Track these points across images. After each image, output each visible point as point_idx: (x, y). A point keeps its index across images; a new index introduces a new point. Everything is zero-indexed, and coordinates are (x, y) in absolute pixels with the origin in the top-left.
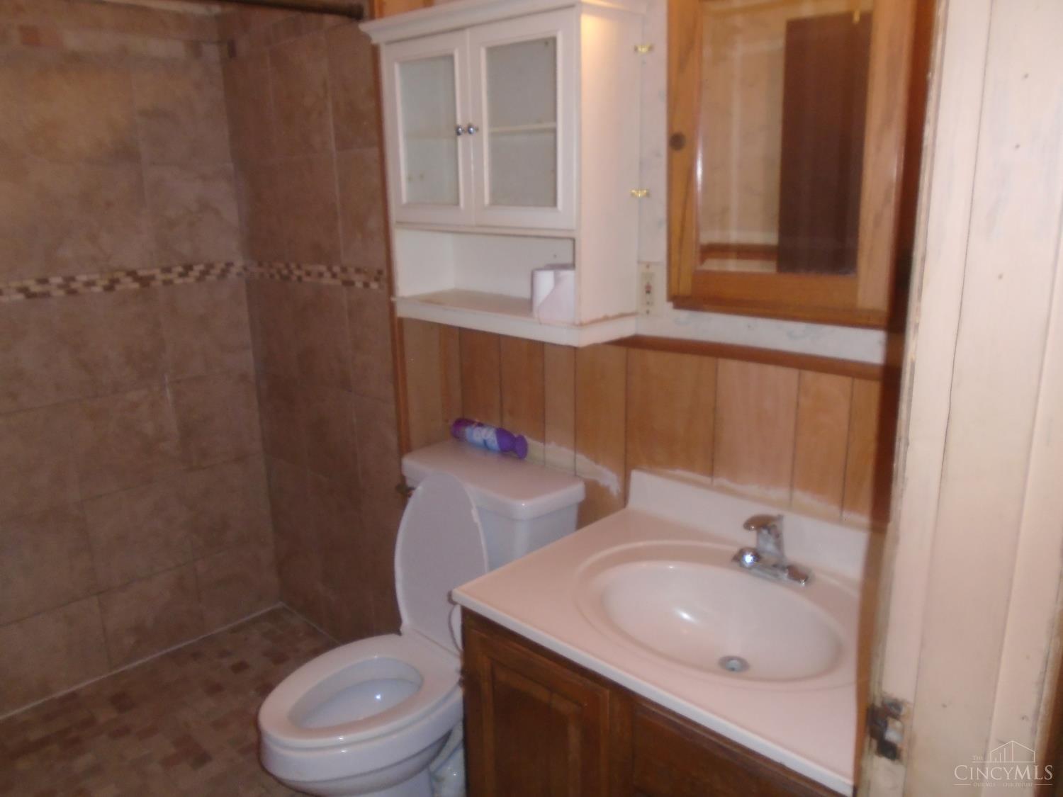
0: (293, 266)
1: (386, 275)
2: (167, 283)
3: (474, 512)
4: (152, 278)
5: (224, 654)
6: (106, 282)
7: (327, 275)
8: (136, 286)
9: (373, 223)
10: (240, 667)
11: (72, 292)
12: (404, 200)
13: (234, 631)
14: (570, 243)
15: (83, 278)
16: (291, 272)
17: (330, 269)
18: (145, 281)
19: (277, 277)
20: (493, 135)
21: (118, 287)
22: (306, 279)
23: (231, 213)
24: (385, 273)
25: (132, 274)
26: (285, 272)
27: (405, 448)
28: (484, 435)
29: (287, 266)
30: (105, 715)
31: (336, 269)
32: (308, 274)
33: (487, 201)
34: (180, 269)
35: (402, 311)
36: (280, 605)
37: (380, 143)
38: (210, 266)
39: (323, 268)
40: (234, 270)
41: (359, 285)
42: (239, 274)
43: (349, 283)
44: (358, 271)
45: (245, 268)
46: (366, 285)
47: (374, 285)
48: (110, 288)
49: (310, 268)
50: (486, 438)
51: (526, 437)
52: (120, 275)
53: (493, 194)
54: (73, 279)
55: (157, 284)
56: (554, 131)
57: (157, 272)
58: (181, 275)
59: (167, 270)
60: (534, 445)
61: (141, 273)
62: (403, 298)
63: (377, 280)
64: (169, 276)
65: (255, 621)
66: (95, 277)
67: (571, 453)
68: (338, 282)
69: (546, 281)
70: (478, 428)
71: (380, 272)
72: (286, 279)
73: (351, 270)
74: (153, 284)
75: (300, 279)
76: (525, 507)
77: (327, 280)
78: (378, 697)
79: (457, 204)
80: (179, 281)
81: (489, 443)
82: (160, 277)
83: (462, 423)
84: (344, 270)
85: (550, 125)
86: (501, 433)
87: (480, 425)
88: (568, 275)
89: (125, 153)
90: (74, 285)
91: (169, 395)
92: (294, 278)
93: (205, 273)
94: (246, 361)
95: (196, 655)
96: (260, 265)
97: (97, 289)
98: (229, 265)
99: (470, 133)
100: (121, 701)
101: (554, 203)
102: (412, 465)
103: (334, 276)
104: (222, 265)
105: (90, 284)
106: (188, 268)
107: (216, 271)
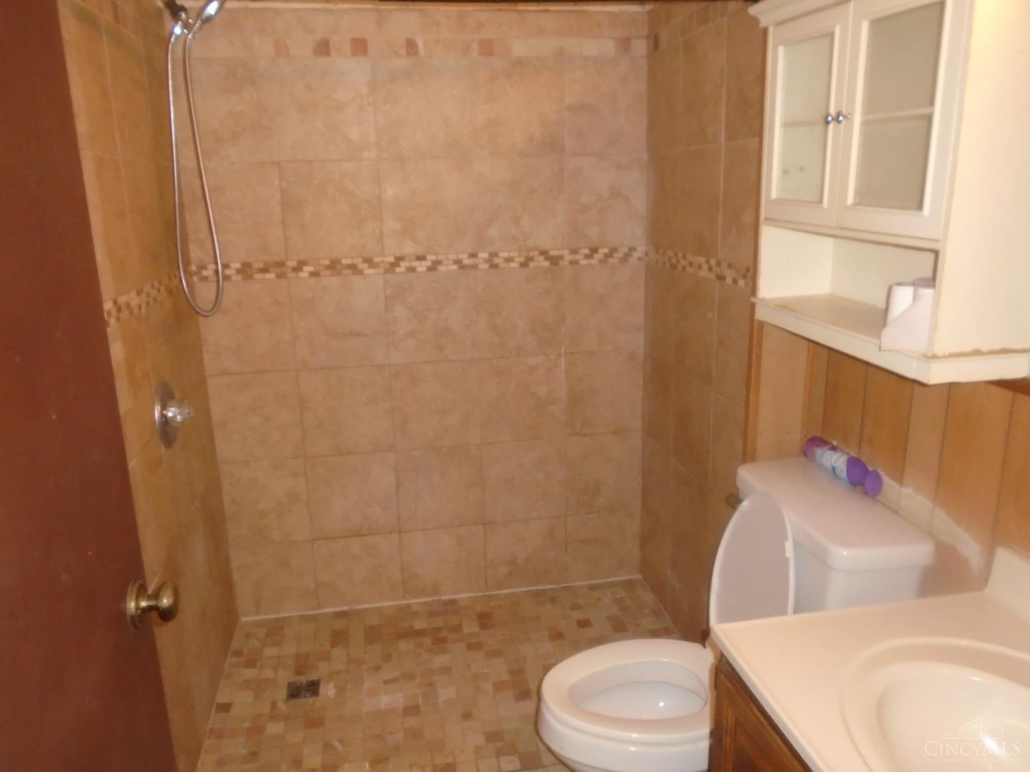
0: (680, 255)
1: (750, 273)
2: (574, 263)
3: (789, 546)
4: (561, 257)
5: (576, 607)
6: (522, 260)
7: (705, 267)
8: (547, 264)
9: (747, 218)
10: (584, 624)
11: (494, 266)
12: (774, 195)
13: (591, 588)
14: (932, 256)
15: (504, 255)
16: (678, 261)
17: (707, 262)
18: (555, 260)
19: (668, 265)
20: (866, 123)
21: (532, 265)
22: (689, 270)
23: (640, 201)
24: (751, 271)
25: (544, 253)
26: (674, 261)
27: (748, 456)
28: (837, 461)
29: (676, 255)
30: (470, 628)
31: (713, 262)
32: (691, 264)
33: (850, 199)
34: (586, 251)
35: (761, 314)
36: (638, 576)
37: (760, 134)
38: (613, 250)
39: (701, 260)
40: (636, 255)
41: (729, 280)
42: (640, 259)
43: (721, 278)
44: (730, 266)
45: (646, 254)
46: (735, 281)
47: (741, 283)
48: (524, 265)
49: (691, 258)
50: (835, 465)
51: (882, 474)
52: (534, 254)
53: (858, 192)
54: (496, 255)
55: (564, 263)
56: (929, 119)
57: (565, 252)
58: (588, 257)
59: (574, 251)
60: (890, 485)
61: (552, 253)
62: (763, 299)
63: (745, 277)
64: (577, 257)
65: (612, 585)
66: (513, 254)
67: (929, 504)
68: (712, 276)
69: (903, 297)
70: (830, 452)
71: (748, 270)
72: (674, 267)
73: (724, 265)
74: (562, 263)
75: (684, 268)
76: (843, 555)
77: (704, 273)
78: (662, 704)
79: (821, 202)
80: (584, 262)
81: (838, 471)
82: (568, 257)
83: (816, 442)
84: (719, 264)
85: (926, 111)
86: (854, 463)
87: (834, 448)
88: (927, 293)
89: (552, 145)
90: (496, 260)
91: (563, 363)
92: (680, 267)
93: (608, 256)
94: (637, 342)
95: (553, 600)
96: (657, 252)
97: (514, 265)
98: (632, 249)
99: (839, 122)
100: (485, 620)
101: (920, 206)
102: (747, 476)
103: (710, 269)
104: (626, 250)
105: (508, 260)
106: (594, 250)
107: (619, 255)
